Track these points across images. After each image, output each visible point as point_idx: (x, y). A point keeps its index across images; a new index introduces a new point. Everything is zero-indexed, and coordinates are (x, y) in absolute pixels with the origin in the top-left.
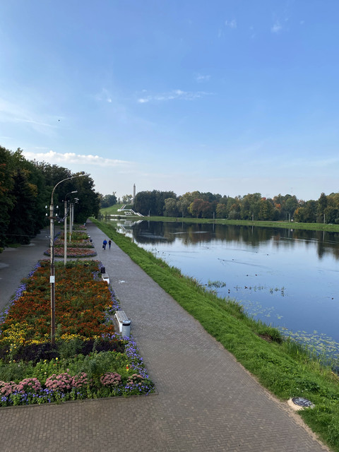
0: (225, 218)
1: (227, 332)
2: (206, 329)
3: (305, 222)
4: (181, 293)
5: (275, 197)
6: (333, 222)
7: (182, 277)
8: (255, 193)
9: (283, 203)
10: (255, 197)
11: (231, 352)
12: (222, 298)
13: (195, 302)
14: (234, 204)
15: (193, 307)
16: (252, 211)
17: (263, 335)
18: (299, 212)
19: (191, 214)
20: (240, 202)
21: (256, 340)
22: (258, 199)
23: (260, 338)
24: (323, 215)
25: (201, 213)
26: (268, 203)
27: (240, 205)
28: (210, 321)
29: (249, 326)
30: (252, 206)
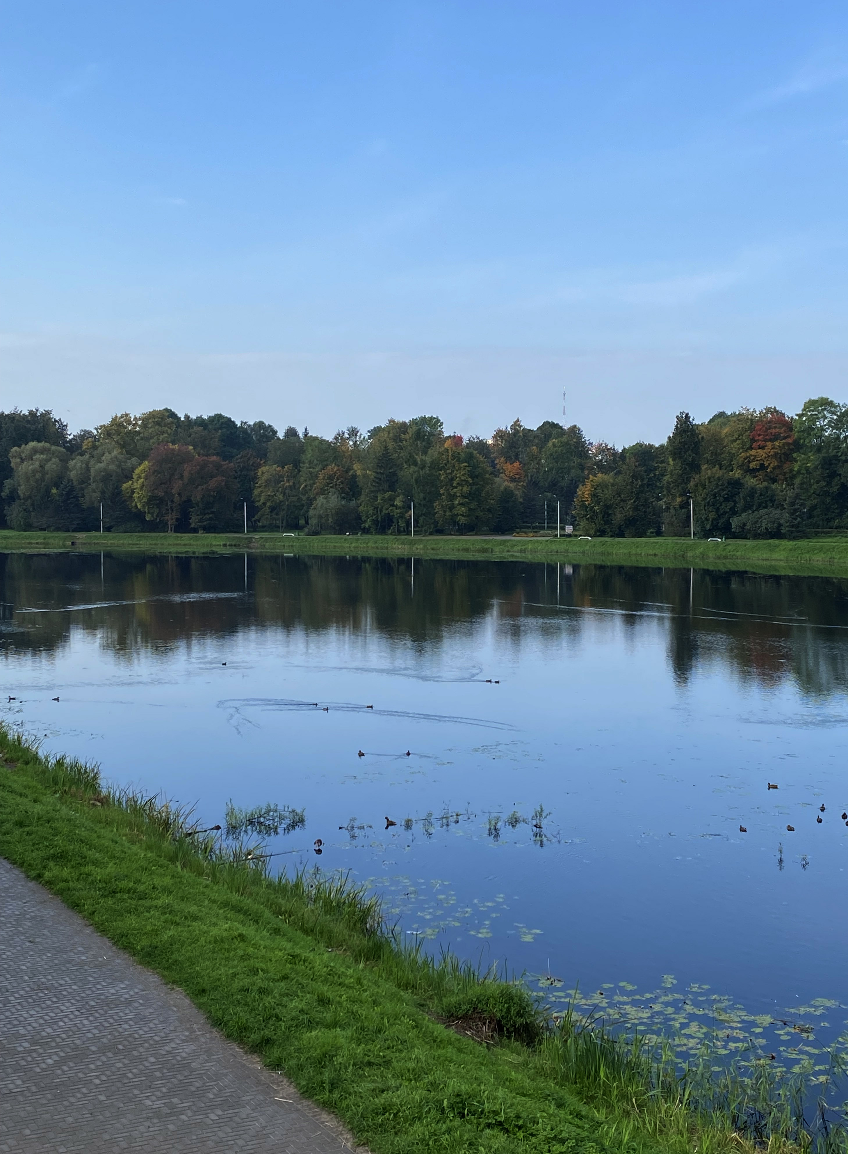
0: (294, 527)
1: (311, 1025)
2: (218, 1023)
3: (621, 535)
4: (98, 873)
5: (500, 435)
6: (727, 532)
7: (105, 801)
8: (416, 416)
9: (534, 458)
10: (419, 435)
11: (329, 1106)
12: (291, 878)
13: (167, 909)
14: (332, 468)
15: (156, 932)
16: (409, 495)
17: (465, 1018)
18: (594, 495)
19: (139, 516)
20: (357, 454)
21: (436, 1042)
22: (429, 445)
23: (452, 1033)
24: (685, 505)
25: (186, 507)
26: (470, 457)
27: (357, 468)
28: (237, 984)
29: (406, 986)
30: (408, 473)
